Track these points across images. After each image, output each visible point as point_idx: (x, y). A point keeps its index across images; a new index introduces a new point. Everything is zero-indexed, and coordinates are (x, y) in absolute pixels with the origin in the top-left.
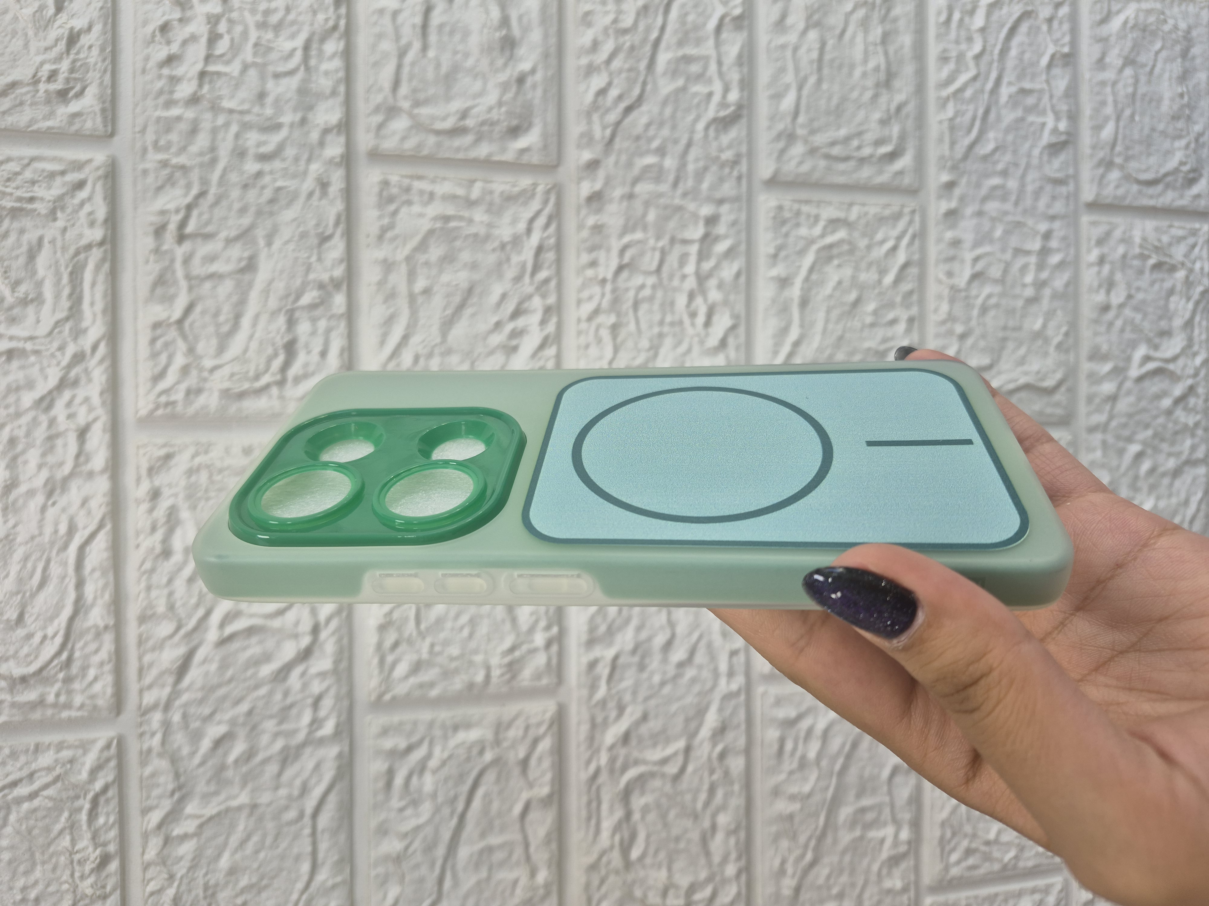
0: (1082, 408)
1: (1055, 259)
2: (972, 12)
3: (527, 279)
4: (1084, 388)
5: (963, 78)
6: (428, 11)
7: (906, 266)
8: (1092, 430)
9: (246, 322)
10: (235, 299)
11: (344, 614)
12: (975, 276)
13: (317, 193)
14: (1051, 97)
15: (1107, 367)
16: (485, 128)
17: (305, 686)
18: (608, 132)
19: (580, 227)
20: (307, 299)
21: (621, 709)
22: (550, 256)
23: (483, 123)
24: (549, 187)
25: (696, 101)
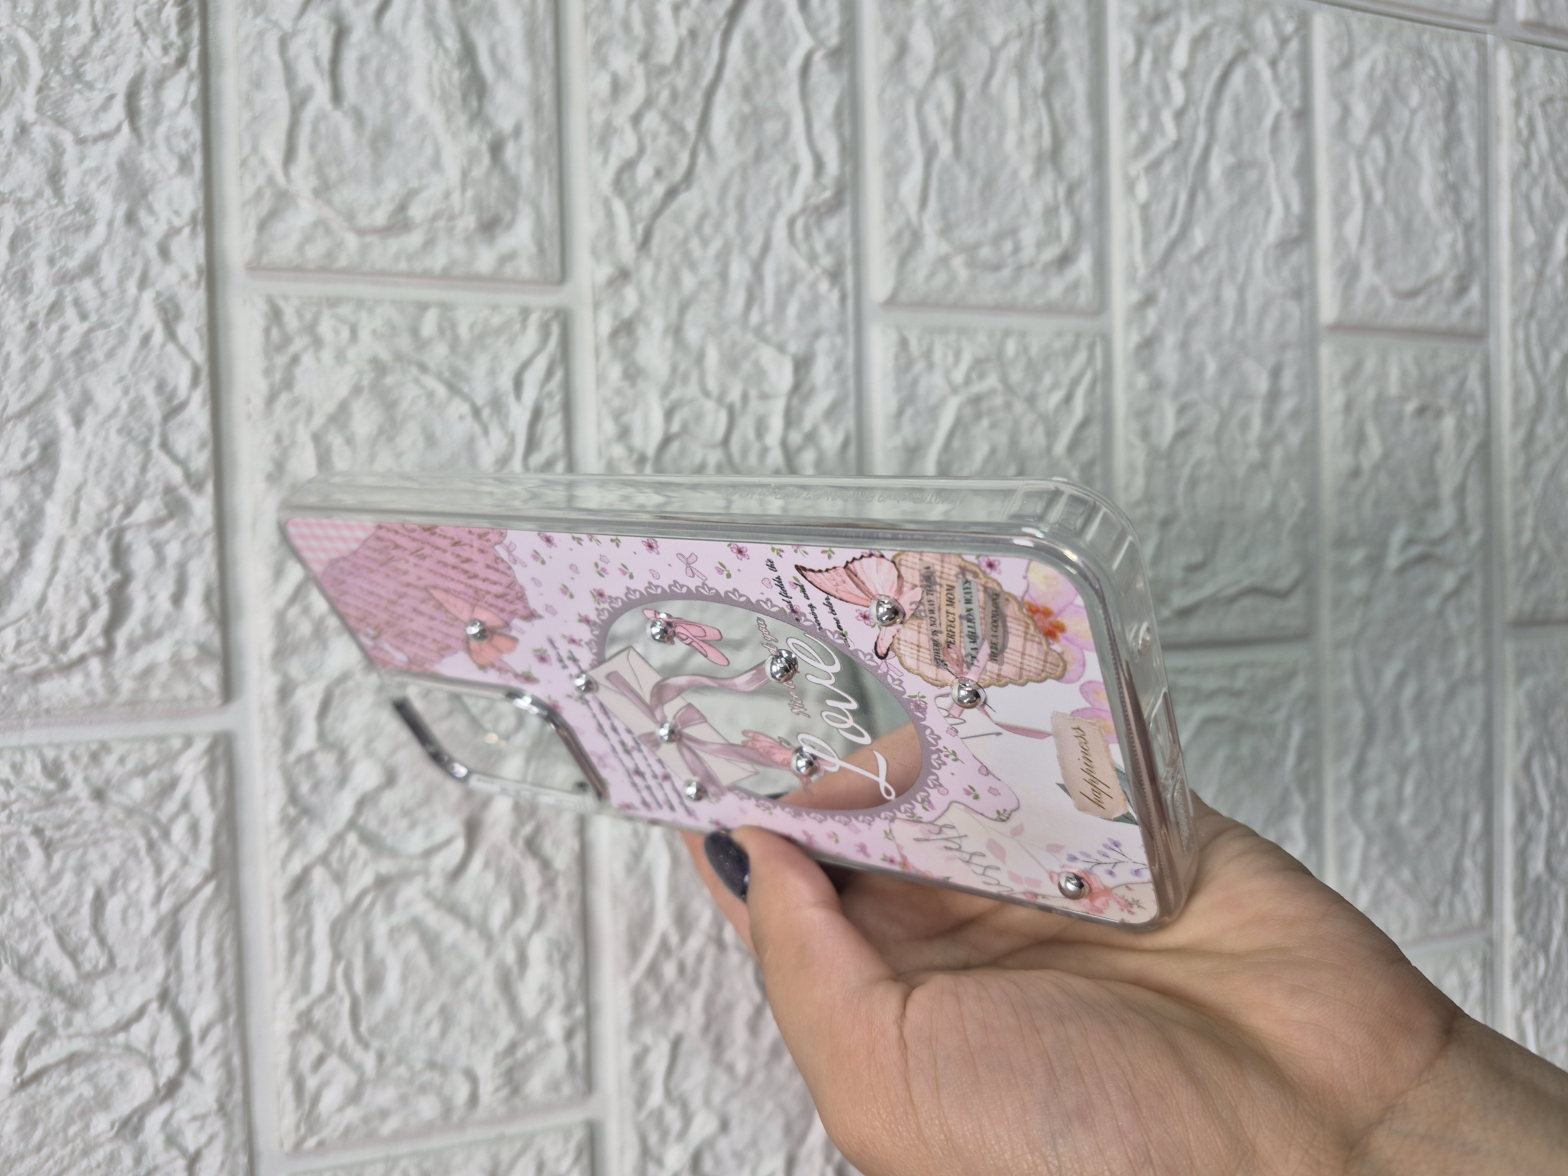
0: (1326, 615)
1: (1287, 405)
2: (1169, 48)
3: (517, 464)
4: (1327, 587)
5: (1160, 145)
6: (340, 36)
7: (1085, 424)
8: (1339, 645)
9: (41, 556)
10: (21, 515)
11: (231, 1020)
12: (1181, 435)
13: (159, 336)
14: (1278, 174)
15: (1358, 556)
16: (441, 224)
17: (172, 1140)
18: (640, 228)
19: (601, 379)
20: (144, 511)
21: (687, 1118)
22: (552, 427)
23: (436, 217)
24: (547, 317)
25: (774, 181)
